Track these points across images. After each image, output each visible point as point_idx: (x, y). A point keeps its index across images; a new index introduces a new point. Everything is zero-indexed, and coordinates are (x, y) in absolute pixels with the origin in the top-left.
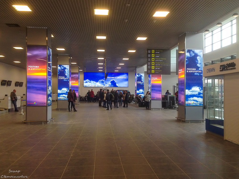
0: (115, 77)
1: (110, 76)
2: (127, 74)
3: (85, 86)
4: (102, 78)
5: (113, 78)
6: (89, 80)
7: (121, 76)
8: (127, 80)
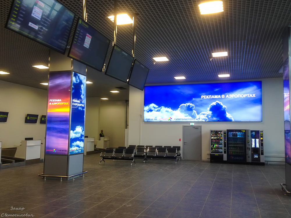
0: (223, 96)
1: (208, 93)
2: (259, 84)
3: (146, 121)
4: (189, 99)
5: (216, 97)
6: (157, 105)
7: (240, 90)
8: (258, 101)
